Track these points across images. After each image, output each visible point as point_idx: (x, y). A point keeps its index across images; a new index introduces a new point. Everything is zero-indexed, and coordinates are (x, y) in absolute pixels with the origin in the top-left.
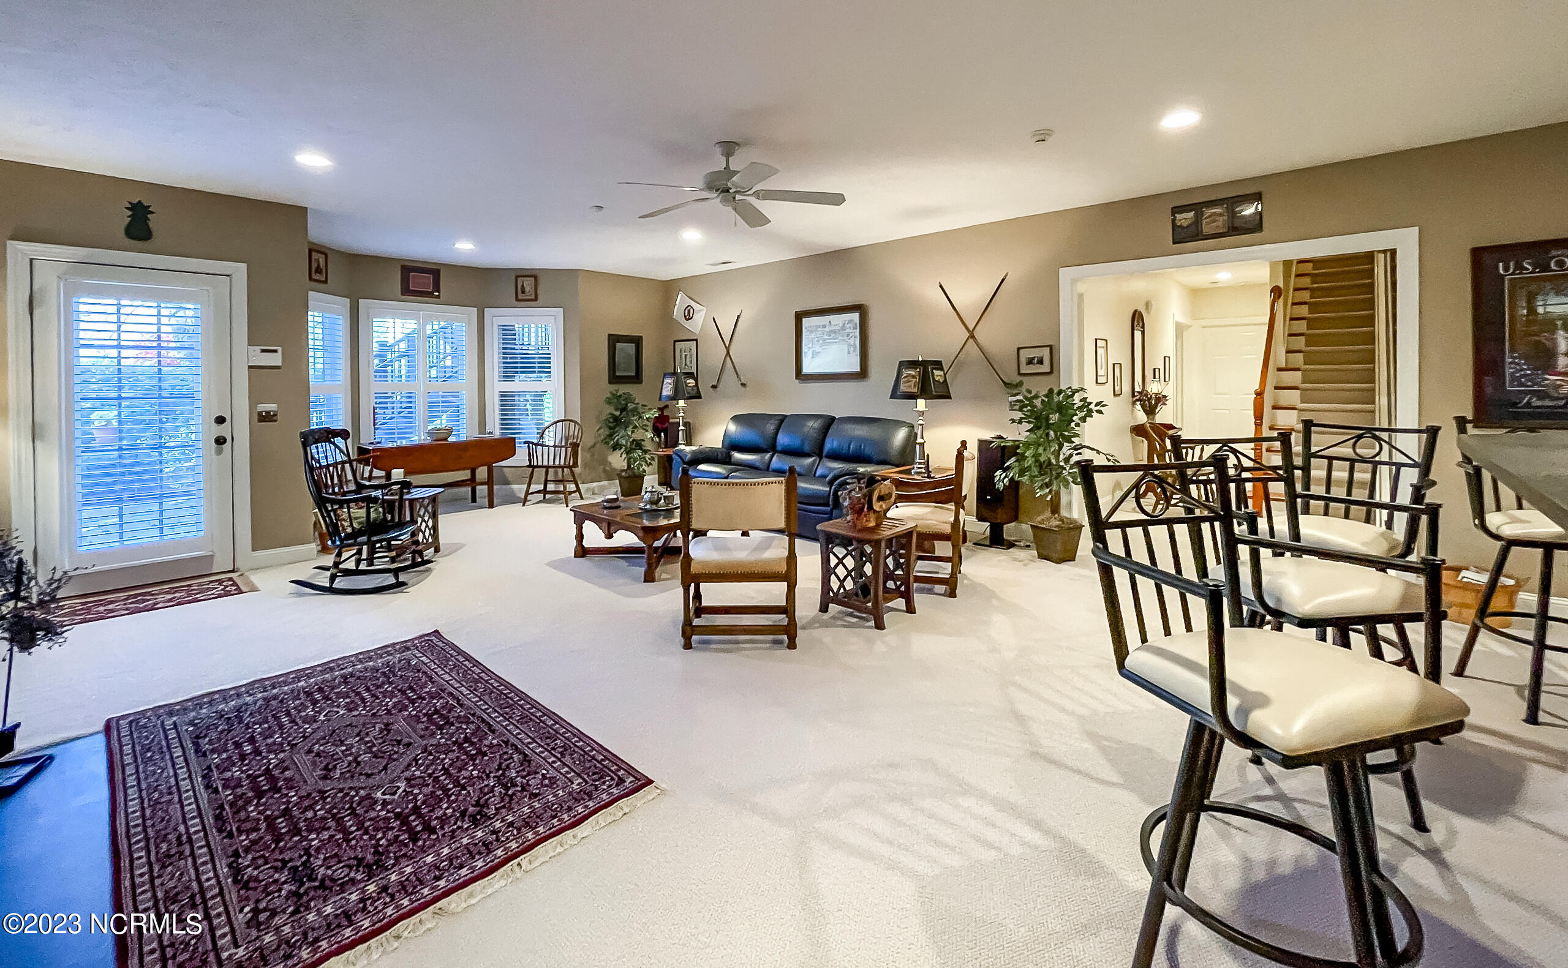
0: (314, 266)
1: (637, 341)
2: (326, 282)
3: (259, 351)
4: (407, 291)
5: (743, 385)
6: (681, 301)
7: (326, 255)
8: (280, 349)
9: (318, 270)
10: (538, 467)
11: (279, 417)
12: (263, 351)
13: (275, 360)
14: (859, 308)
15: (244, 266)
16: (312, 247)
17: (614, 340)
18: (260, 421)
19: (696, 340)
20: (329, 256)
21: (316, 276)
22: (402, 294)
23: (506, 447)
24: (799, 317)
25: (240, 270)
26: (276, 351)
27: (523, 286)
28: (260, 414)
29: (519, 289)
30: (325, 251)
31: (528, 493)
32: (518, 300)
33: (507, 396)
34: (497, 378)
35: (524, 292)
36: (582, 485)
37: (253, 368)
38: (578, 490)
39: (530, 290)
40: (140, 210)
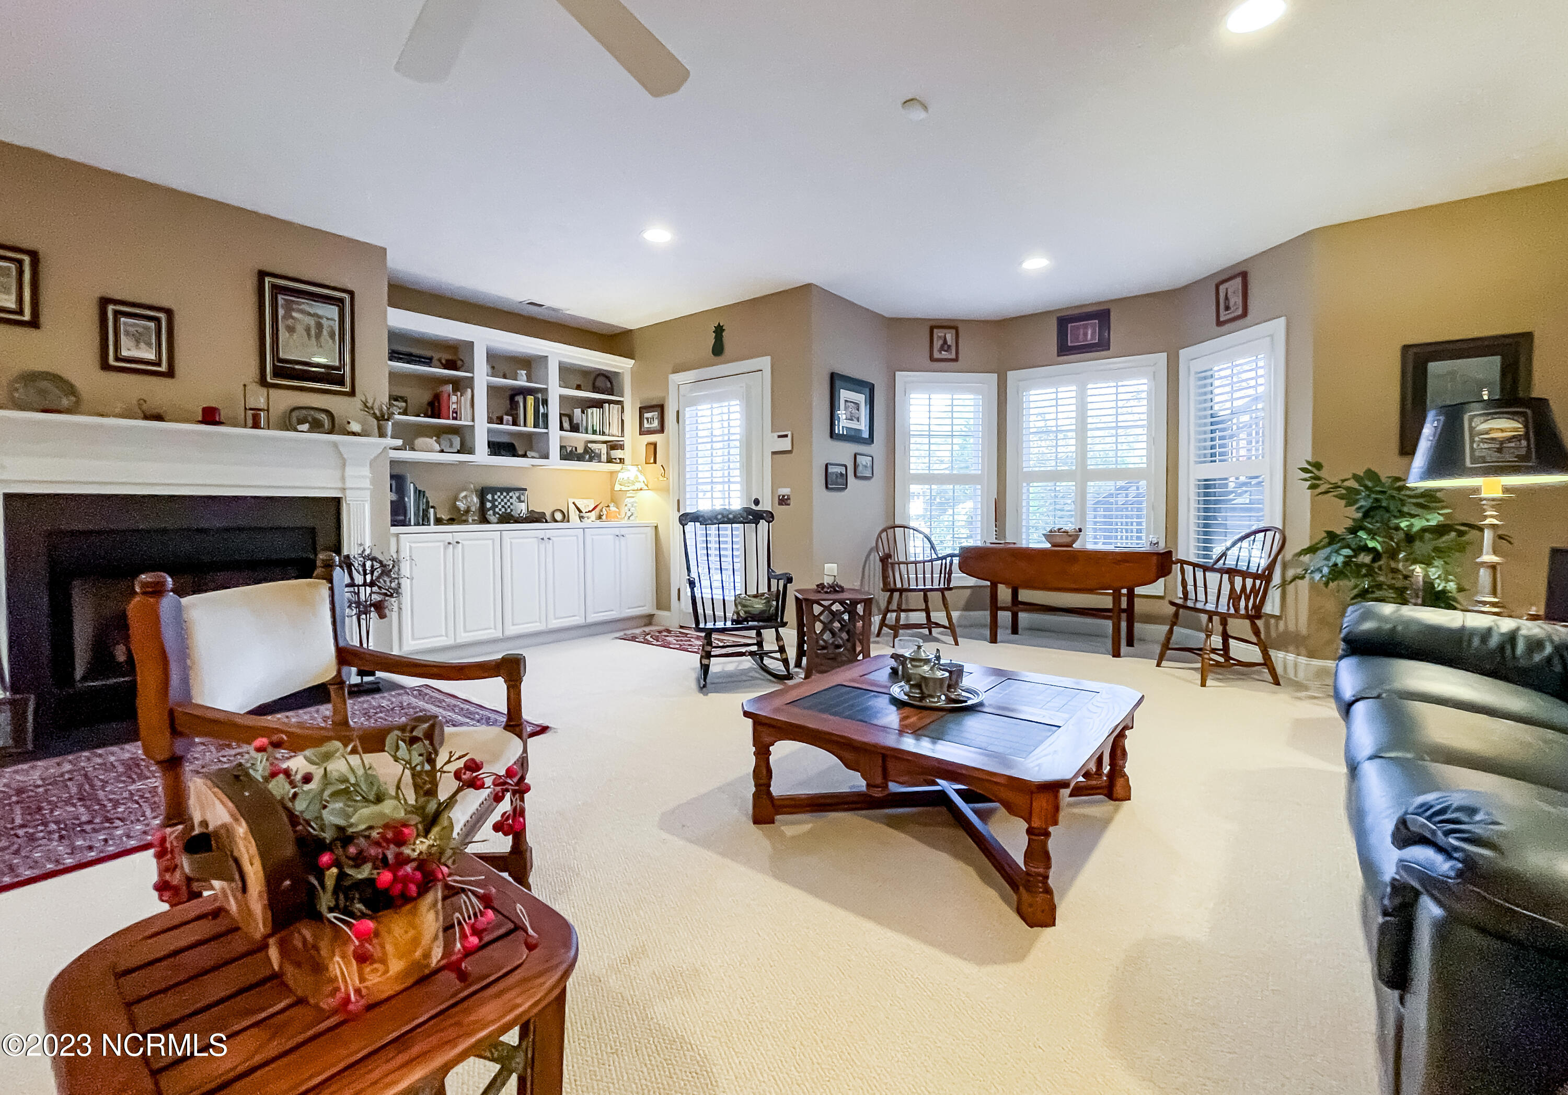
0: (937, 344)
1: (1510, 347)
2: (956, 360)
3: (776, 437)
4: (1065, 349)
7: (954, 328)
8: (789, 434)
9: (945, 346)
11: (792, 502)
12: (779, 437)
13: (786, 444)
15: (768, 359)
16: (934, 323)
17: (1420, 356)
18: (780, 504)
20: (959, 329)
21: (944, 354)
22: (1058, 356)
25: (765, 362)
26: (786, 436)
27: (1227, 298)
28: (779, 496)
29: (1221, 304)
30: (953, 326)
31: (1166, 646)
32: (1219, 323)
33: (1207, 486)
34: (1193, 458)
35: (1227, 308)
36: (1303, 660)
37: (774, 453)
38: (1267, 662)
39: (1236, 300)
40: (719, 330)
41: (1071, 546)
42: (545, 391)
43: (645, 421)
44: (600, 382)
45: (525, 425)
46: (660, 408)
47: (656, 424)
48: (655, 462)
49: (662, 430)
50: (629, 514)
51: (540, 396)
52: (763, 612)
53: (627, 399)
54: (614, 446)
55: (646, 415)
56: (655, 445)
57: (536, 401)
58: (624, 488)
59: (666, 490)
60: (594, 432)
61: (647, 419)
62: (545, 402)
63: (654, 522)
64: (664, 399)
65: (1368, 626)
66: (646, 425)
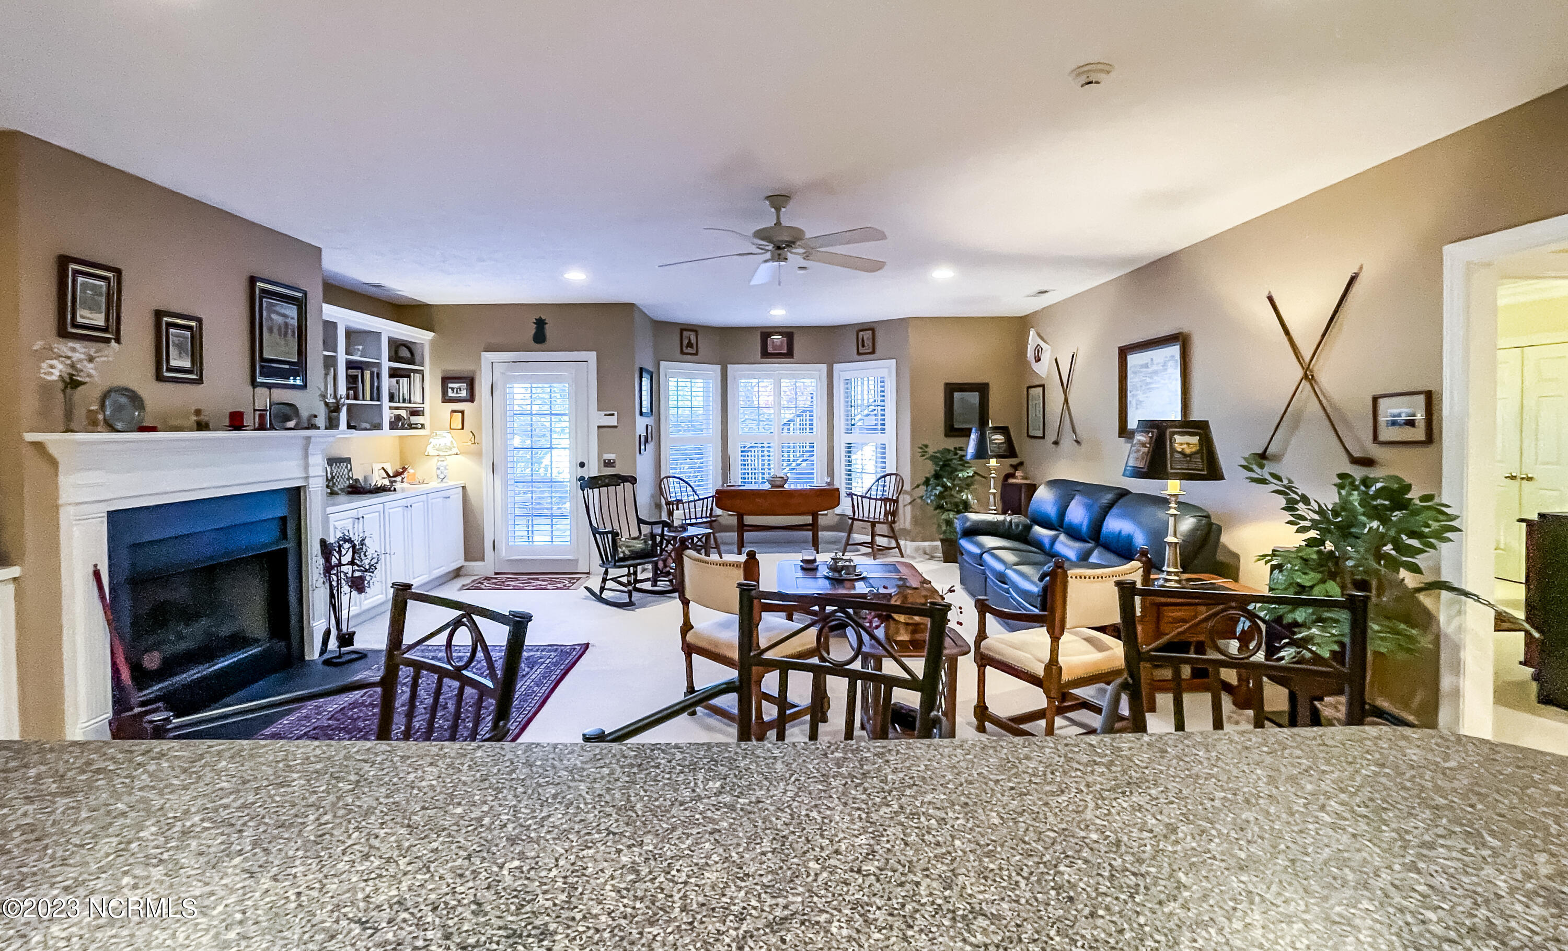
0: (685, 342)
1: (982, 389)
2: (696, 354)
3: (604, 415)
4: (766, 354)
5: (1077, 441)
6: (1033, 339)
7: (696, 332)
8: (616, 413)
9: (690, 345)
10: (858, 520)
11: (616, 464)
12: (606, 415)
13: (613, 421)
14: (1181, 340)
15: (594, 353)
16: (683, 326)
17: (951, 389)
18: (605, 466)
19: (1043, 386)
20: (699, 332)
21: (689, 350)
22: (761, 358)
23: (830, 496)
24: (1124, 352)
25: (592, 356)
26: (613, 415)
27: (863, 341)
28: (605, 461)
29: (860, 343)
30: (694, 329)
31: (847, 544)
32: (859, 353)
33: (849, 446)
34: (843, 430)
35: (863, 346)
36: (908, 543)
37: (599, 427)
38: (898, 547)
39: (868, 343)
40: (540, 323)
41: (783, 487)
42: (378, 365)
43: (450, 390)
44: (404, 353)
45: (364, 399)
46: (471, 383)
47: (464, 394)
48: (463, 428)
49: (471, 398)
50: (442, 476)
51: (375, 370)
52: (642, 550)
53: (427, 369)
54: (415, 413)
55: (450, 385)
56: (462, 412)
57: (372, 374)
58: (441, 453)
59: (479, 454)
60: (404, 401)
61: (453, 389)
62: (379, 375)
63: (461, 483)
64: (474, 372)
65: (968, 524)
66: (450, 394)
